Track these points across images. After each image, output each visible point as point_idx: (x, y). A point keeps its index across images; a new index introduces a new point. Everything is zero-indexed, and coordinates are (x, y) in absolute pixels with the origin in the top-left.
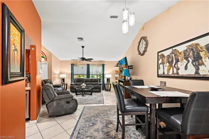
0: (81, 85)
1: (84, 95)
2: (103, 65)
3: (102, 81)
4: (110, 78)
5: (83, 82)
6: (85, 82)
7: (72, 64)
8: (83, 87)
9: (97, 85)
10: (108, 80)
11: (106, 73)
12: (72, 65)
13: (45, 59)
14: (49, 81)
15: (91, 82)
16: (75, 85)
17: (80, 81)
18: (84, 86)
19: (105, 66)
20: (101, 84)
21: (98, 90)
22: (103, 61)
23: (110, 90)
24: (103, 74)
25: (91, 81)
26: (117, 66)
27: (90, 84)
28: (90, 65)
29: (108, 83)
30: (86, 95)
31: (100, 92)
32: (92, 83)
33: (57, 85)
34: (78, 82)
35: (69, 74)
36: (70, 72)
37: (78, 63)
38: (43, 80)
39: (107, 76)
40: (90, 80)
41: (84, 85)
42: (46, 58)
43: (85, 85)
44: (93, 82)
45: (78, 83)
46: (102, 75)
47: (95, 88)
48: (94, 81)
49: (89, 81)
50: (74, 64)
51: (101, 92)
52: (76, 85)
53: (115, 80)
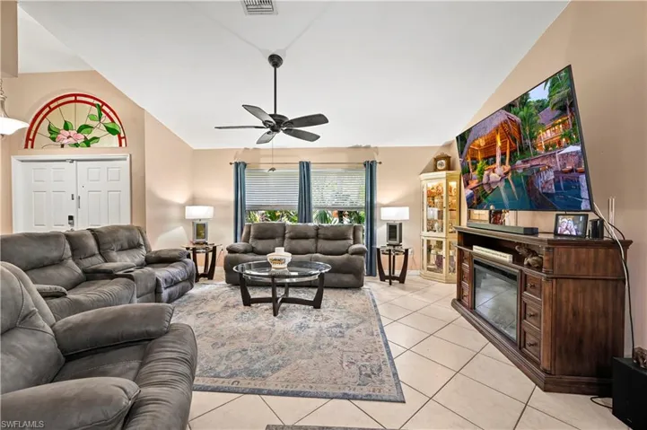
0: (270, 257)
1: (283, 305)
2: (370, 167)
3: (363, 235)
4: (401, 224)
5: (284, 238)
6: (292, 238)
7: (237, 165)
8: (277, 268)
9: (345, 256)
10: (394, 231)
11: (385, 201)
12: (240, 168)
13: (120, 139)
14: (127, 233)
15: (316, 242)
16: (245, 252)
17: (269, 234)
18: (280, 261)
19: (379, 170)
20: (360, 252)
21: (347, 278)
22: (367, 147)
23: (402, 279)
24: (371, 207)
25: (317, 237)
26: (436, 170)
27: (313, 248)
28: (312, 166)
29: (394, 246)
30: (292, 305)
31: (357, 286)
32: (323, 244)
33: (164, 255)
34: (260, 239)
35: (226, 207)
36: (230, 196)
37: (262, 160)
38: (91, 230)
39: (387, 214)
40: (312, 233)
41: (281, 256)
42: (122, 135)
43: (288, 257)
44: (327, 239)
45: (260, 245)
46: (366, 208)
47: (336, 269)
48: (330, 234)
49: (306, 238)
50: (245, 165)
51: (364, 286)
52: (253, 251)
53: (425, 233)
